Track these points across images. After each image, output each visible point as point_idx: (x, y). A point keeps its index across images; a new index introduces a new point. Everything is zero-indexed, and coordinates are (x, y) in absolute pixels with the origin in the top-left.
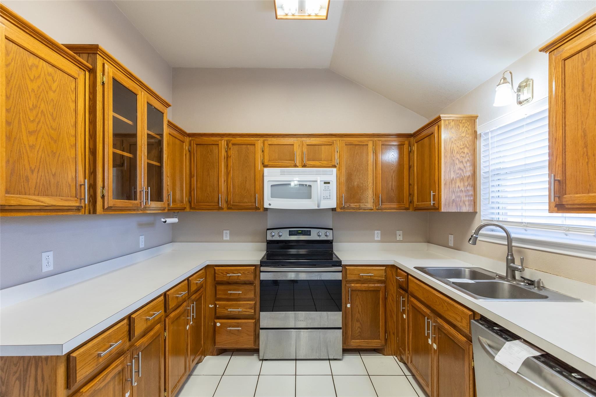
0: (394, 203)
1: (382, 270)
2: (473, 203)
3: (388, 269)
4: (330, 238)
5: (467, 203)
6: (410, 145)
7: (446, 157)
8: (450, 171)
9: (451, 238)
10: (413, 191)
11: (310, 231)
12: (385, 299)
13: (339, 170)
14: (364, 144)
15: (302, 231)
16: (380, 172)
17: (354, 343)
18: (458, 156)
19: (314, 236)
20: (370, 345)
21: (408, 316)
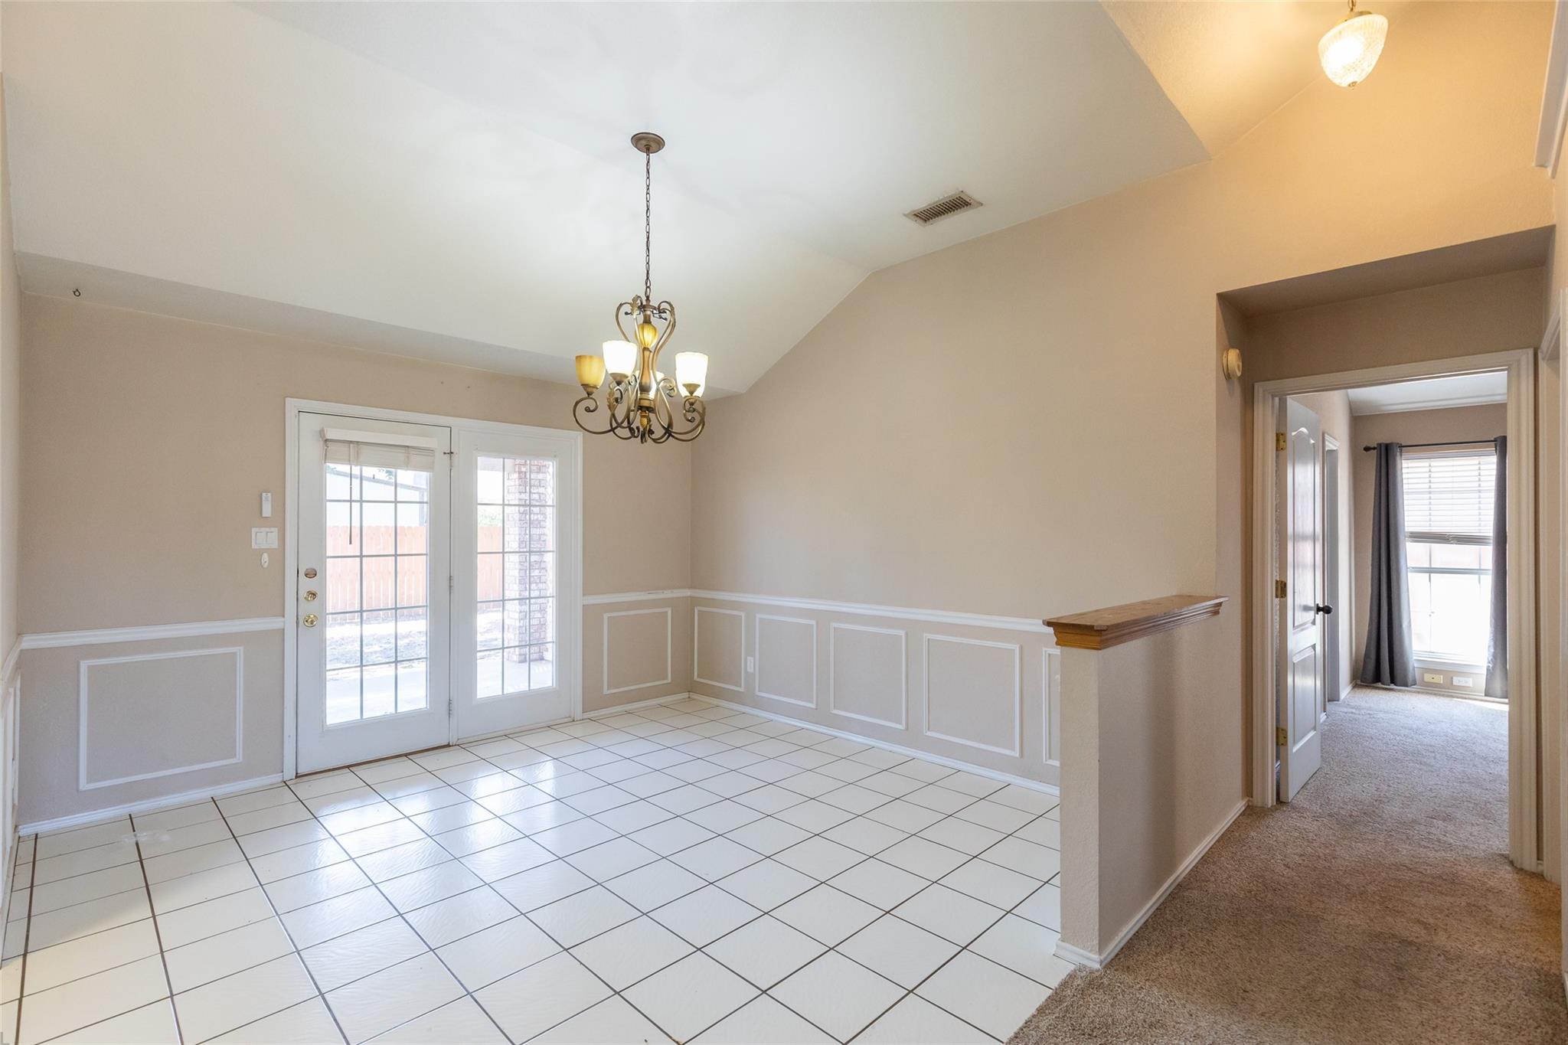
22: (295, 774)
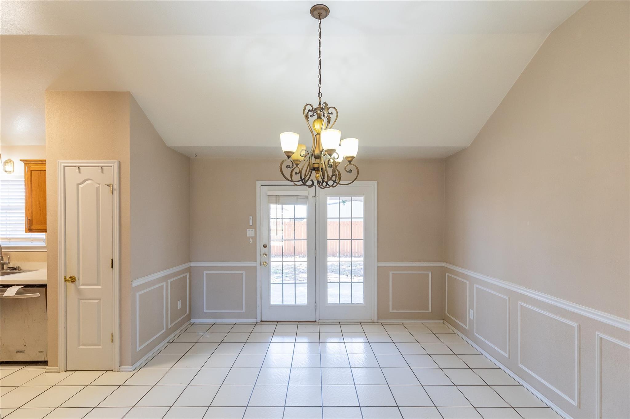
22: (260, 320)
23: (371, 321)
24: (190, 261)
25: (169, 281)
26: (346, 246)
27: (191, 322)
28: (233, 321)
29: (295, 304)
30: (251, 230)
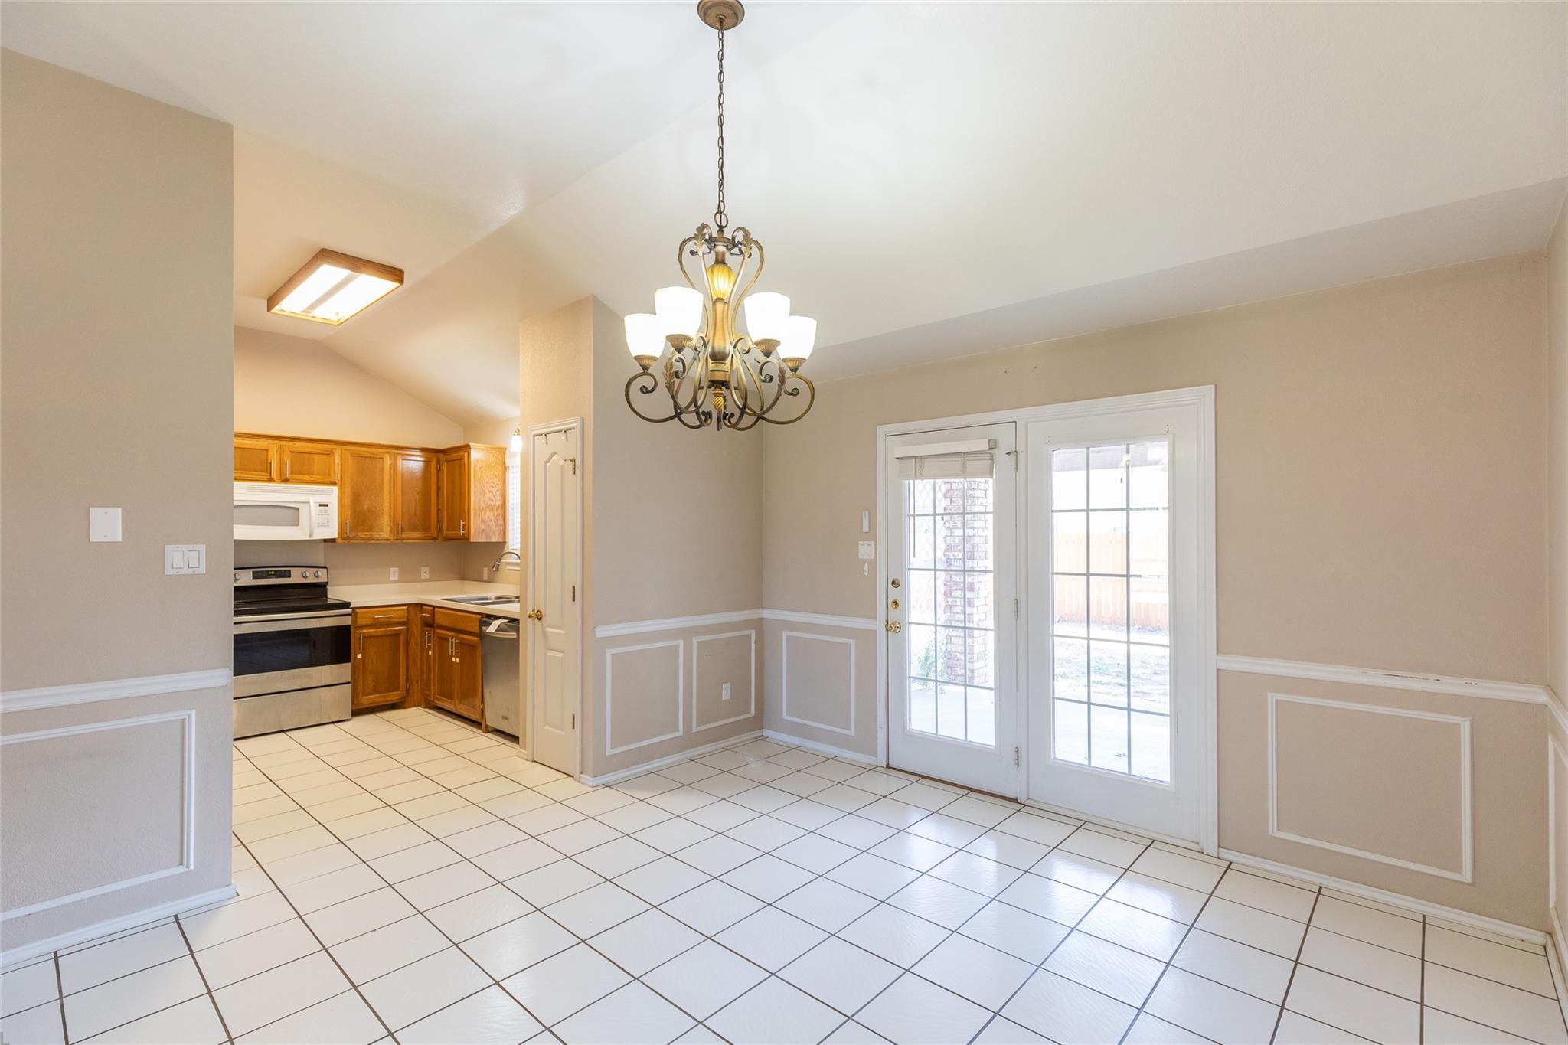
0: (418, 531)
1: (404, 609)
2: (502, 533)
3: (411, 609)
4: (323, 579)
5: (496, 533)
6: (438, 462)
7: (475, 486)
8: (480, 501)
9: (486, 570)
10: (443, 517)
11: (290, 571)
12: (407, 643)
13: (341, 487)
14: (378, 456)
15: (276, 571)
16: (400, 493)
17: (367, 700)
18: (488, 485)
19: (296, 577)
20: (389, 699)
21: (434, 653)
23: (1195, 847)
24: (760, 605)
25: (695, 640)
26: (1108, 595)
27: (764, 734)
28: (831, 750)
29: (966, 740)
30: (865, 543)
